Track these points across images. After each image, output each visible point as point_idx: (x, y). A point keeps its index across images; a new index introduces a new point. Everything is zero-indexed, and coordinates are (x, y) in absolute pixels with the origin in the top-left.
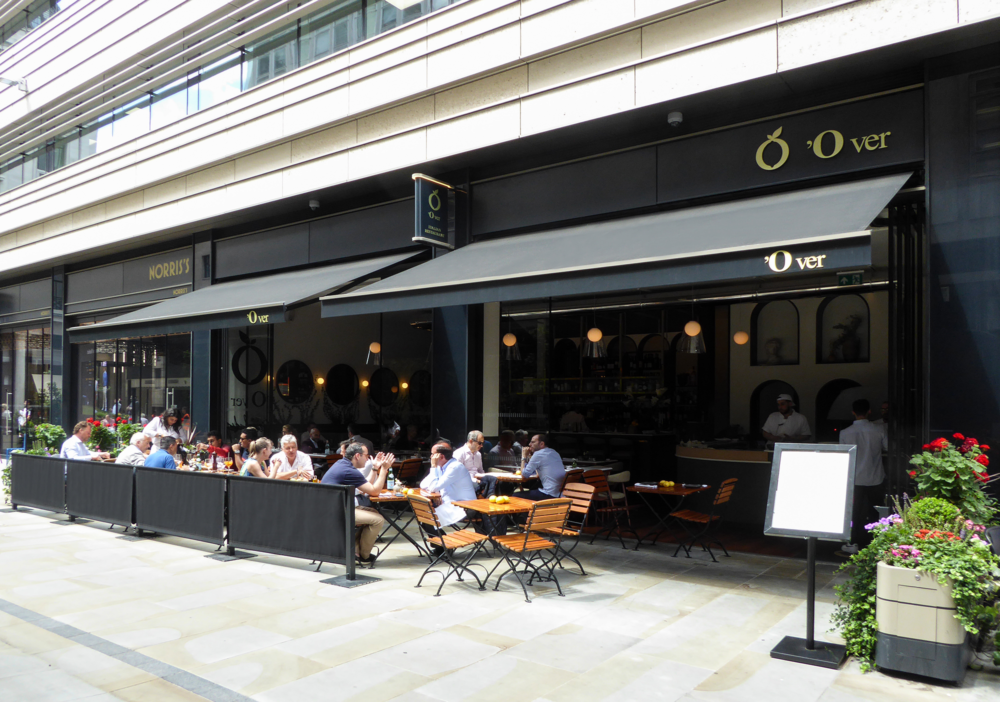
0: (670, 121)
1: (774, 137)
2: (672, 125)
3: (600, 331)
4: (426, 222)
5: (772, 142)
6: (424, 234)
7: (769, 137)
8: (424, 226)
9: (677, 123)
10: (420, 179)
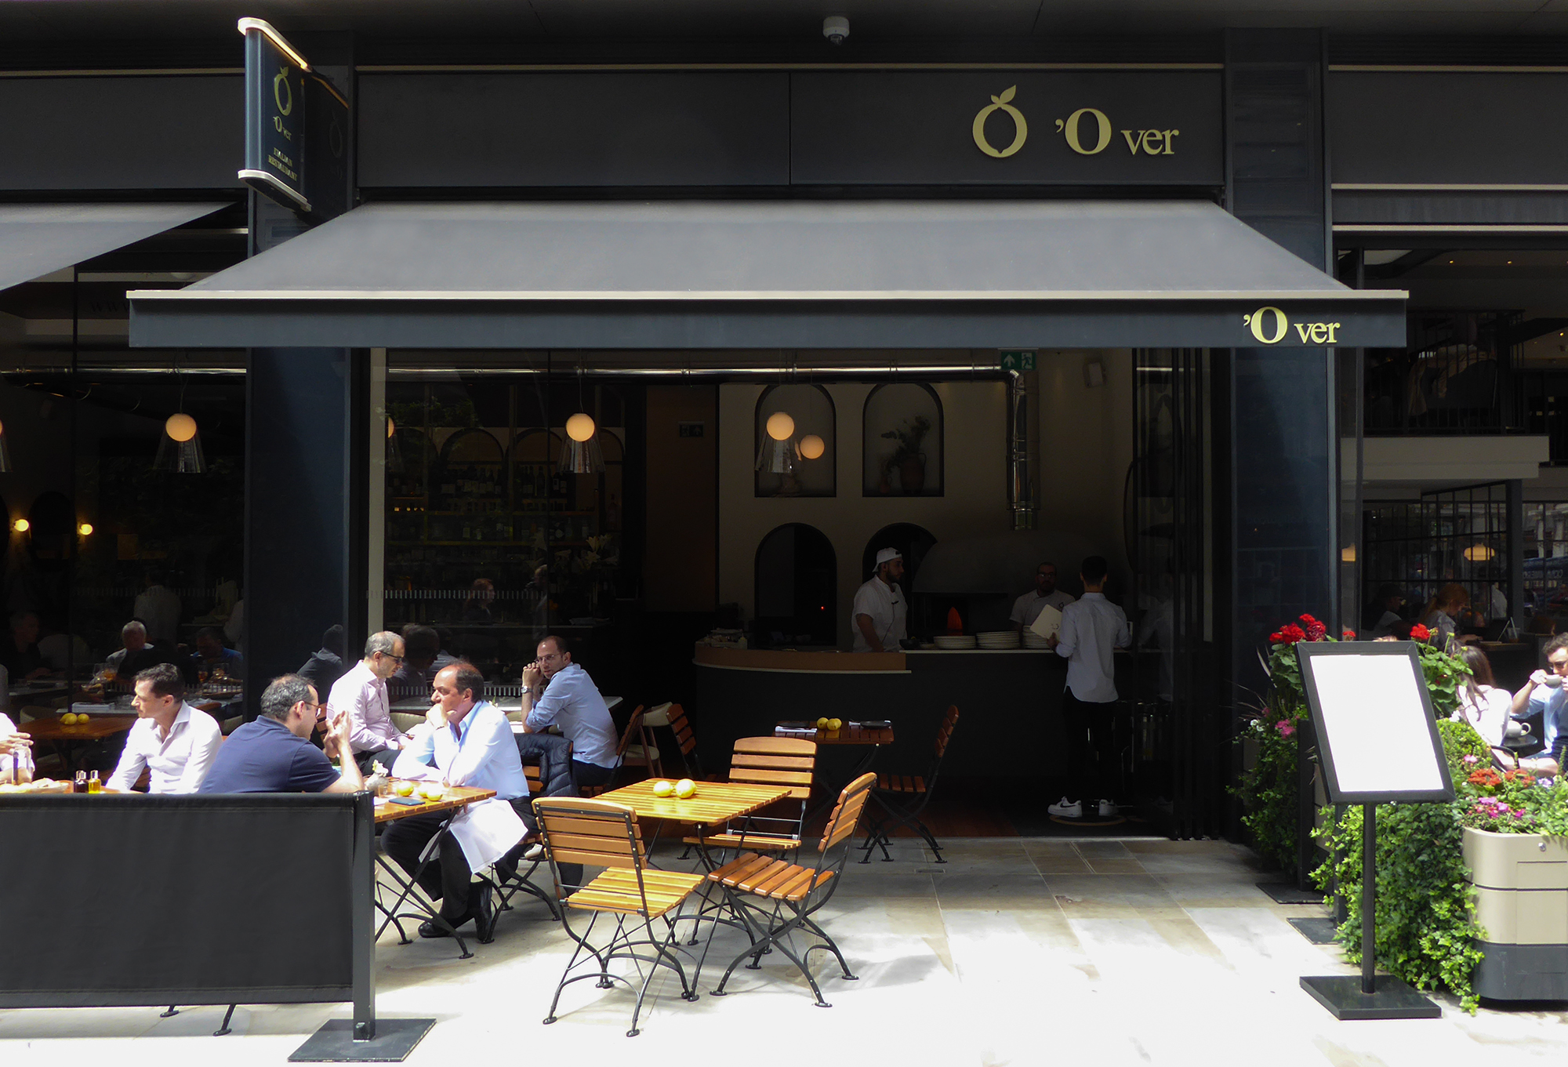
0: (829, 31)
1: (1003, 101)
2: (832, 39)
3: (589, 418)
4: (271, 140)
5: (1000, 109)
6: (267, 167)
7: (994, 98)
8: (267, 151)
9: (841, 38)
10: (259, 33)
